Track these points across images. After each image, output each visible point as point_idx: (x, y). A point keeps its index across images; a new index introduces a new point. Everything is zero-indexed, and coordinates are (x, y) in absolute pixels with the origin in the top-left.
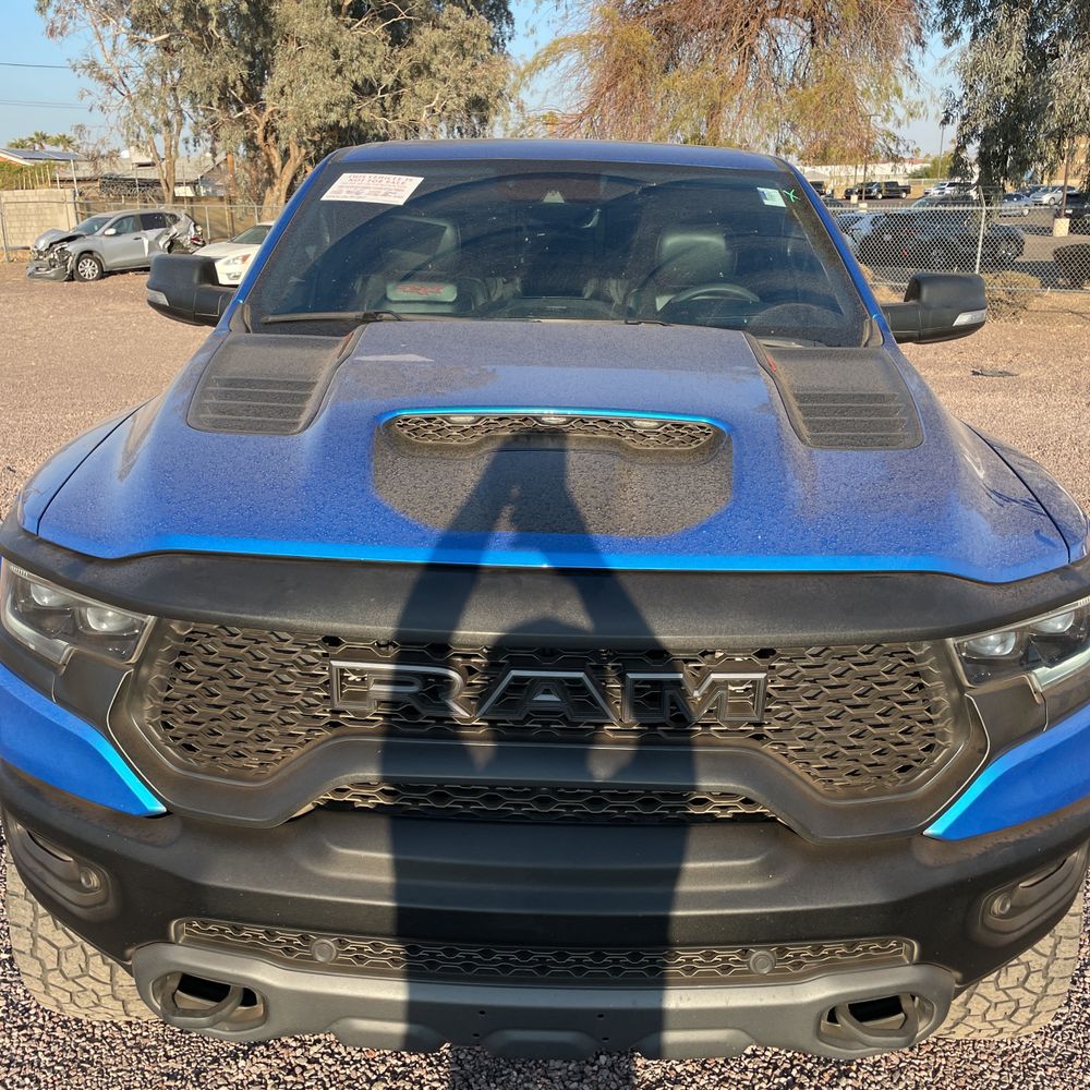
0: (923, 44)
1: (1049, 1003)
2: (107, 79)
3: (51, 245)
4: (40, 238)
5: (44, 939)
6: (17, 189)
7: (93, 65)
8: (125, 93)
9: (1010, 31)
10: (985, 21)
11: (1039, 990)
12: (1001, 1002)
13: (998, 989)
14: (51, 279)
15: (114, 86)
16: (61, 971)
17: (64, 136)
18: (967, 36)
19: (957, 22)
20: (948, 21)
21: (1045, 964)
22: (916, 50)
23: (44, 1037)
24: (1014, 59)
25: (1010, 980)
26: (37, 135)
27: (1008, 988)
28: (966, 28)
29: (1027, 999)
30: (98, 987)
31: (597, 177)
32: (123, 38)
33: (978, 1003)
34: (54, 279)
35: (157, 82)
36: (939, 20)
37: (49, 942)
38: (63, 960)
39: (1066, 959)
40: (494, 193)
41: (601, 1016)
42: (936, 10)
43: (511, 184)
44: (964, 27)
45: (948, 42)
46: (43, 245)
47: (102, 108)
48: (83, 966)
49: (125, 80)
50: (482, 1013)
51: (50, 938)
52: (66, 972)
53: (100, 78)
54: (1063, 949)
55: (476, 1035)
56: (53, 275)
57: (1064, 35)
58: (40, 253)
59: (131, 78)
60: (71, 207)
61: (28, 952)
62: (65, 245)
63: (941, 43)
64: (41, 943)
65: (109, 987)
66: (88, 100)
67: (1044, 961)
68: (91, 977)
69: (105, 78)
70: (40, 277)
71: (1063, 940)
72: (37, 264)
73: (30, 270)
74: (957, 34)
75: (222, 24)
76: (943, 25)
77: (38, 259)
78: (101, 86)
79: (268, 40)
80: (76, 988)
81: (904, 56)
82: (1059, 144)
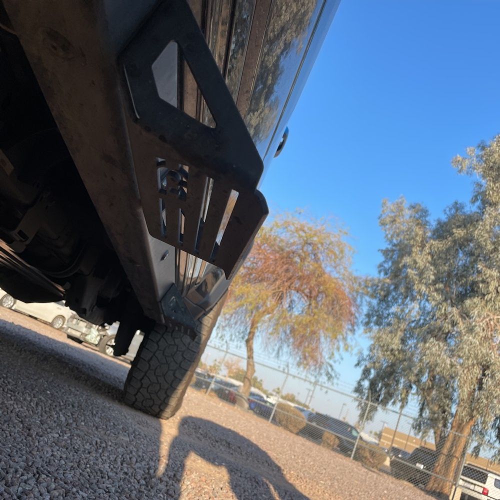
18: (374, 331)
19: (372, 325)
20: (368, 323)
36: (364, 321)
42: (364, 317)
44: (374, 328)
45: (365, 331)
74: (371, 330)
76: (365, 324)
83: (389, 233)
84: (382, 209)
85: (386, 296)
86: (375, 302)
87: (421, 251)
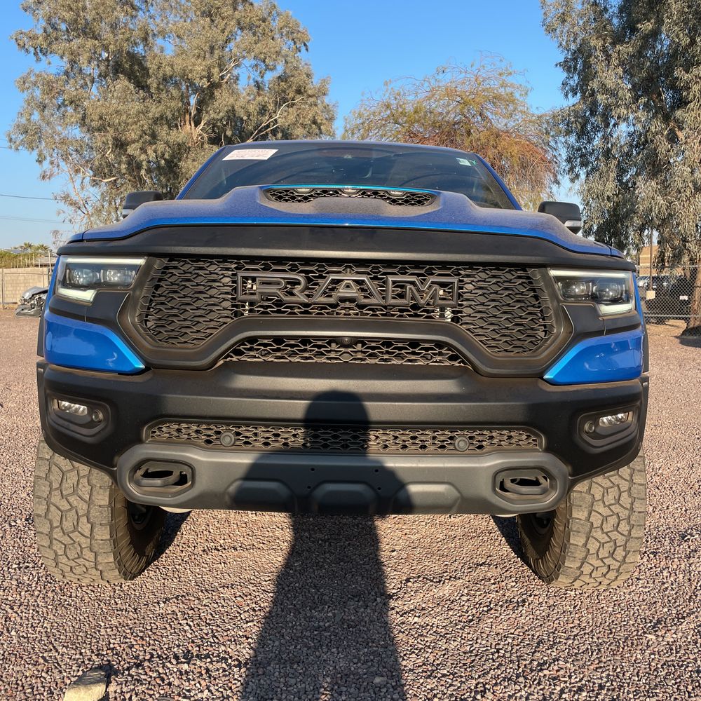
0: (558, 183)
1: (633, 544)
2: (75, 204)
3: (33, 295)
4: (27, 291)
5: (54, 505)
6: (13, 267)
7: (66, 198)
8: (86, 213)
9: (607, 171)
10: (593, 169)
11: (626, 533)
12: (606, 543)
13: (603, 533)
14: (31, 315)
15: (79, 208)
16: (62, 528)
17: (43, 246)
18: (583, 177)
19: (577, 170)
20: (572, 169)
21: (627, 515)
22: (555, 187)
23: (41, 595)
24: (611, 187)
25: (609, 525)
26: (26, 244)
27: (609, 532)
28: (582, 173)
29: (621, 540)
30: (82, 540)
31: (371, 150)
32: (88, 179)
33: (593, 543)
34: (33, 315)
35: (106, 205)
36: (567, 169)
37: (57, 507)
38: (64, 519)
39: (639, 512)
40: (316, 154)
41: (377, 471)
42: (564, 164)
43: (325, 151)
44: (581, 172)
45: (572, 181)
46: (27, 296)
47: (71, 221)
48: (75, 524)
49: (86, 206)
50: (313, 470)
51: (58, 504)
52: (65, 528)
53: (71, 204)
54: (637, 505)
55: (309, 487)
56: (32, 313)
57: (638, 174)
58: (25, 300)
59: (90, 205)
60: (46, 277)
61: (43, 515)
62: (42, 295)
63: (568, 181)
64: (52, 508)
65: (89, 540)
66: (62, 216)
67: (627, 512)
68: (79, 532)
69: (73, 204)
70: (24, 314)
71: (636, 500)
72: (23, 307)
73: (18, 311)
74: (577, 176)
75: (149, 171)
76: (569, 171)
77: (24, 304)
78: (72, 208)
79: (176, 181)
80: (69, 541)
81: (548, 190)
82: (640, 235)
83: (563, 40)
84: (543, 11)
85: (584, 126)
86: (572, 139)
87: (608, 65)
